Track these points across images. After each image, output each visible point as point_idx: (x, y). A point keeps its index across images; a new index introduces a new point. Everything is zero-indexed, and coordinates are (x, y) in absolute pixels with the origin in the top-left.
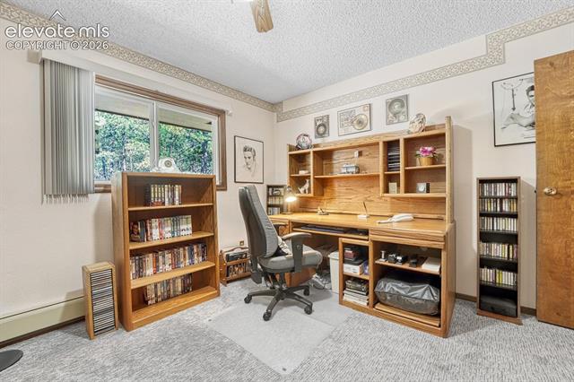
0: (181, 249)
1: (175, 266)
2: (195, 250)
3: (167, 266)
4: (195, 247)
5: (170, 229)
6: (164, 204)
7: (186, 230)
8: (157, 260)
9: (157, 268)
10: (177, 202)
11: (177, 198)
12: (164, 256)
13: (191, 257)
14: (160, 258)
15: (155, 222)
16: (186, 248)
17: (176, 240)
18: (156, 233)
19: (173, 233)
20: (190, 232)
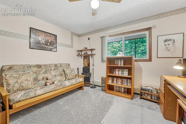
0: (124, 79)
1: (122, 83)
2: (129, 81)
3: (119, 83)
4: (129, 80)
5: (121, 72)
6: (118, 65)
7: (126, 74)
8: (117, 80)
9: (117, 82)
10: (122, 65)
11: (122, 63)
12: (119, 80)
13: (127, 83)
14: (118, 80)
15: (117, 70)
16: (126, 79)
17: (122, 76)
18: (117, 72)
19: (122, 74)
20: (127, 75)
